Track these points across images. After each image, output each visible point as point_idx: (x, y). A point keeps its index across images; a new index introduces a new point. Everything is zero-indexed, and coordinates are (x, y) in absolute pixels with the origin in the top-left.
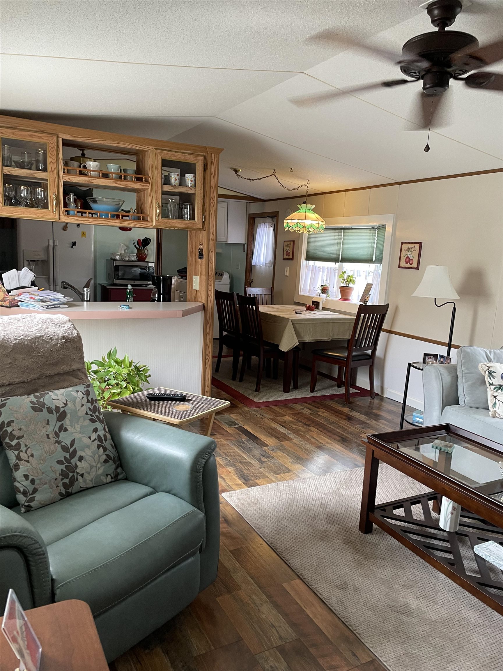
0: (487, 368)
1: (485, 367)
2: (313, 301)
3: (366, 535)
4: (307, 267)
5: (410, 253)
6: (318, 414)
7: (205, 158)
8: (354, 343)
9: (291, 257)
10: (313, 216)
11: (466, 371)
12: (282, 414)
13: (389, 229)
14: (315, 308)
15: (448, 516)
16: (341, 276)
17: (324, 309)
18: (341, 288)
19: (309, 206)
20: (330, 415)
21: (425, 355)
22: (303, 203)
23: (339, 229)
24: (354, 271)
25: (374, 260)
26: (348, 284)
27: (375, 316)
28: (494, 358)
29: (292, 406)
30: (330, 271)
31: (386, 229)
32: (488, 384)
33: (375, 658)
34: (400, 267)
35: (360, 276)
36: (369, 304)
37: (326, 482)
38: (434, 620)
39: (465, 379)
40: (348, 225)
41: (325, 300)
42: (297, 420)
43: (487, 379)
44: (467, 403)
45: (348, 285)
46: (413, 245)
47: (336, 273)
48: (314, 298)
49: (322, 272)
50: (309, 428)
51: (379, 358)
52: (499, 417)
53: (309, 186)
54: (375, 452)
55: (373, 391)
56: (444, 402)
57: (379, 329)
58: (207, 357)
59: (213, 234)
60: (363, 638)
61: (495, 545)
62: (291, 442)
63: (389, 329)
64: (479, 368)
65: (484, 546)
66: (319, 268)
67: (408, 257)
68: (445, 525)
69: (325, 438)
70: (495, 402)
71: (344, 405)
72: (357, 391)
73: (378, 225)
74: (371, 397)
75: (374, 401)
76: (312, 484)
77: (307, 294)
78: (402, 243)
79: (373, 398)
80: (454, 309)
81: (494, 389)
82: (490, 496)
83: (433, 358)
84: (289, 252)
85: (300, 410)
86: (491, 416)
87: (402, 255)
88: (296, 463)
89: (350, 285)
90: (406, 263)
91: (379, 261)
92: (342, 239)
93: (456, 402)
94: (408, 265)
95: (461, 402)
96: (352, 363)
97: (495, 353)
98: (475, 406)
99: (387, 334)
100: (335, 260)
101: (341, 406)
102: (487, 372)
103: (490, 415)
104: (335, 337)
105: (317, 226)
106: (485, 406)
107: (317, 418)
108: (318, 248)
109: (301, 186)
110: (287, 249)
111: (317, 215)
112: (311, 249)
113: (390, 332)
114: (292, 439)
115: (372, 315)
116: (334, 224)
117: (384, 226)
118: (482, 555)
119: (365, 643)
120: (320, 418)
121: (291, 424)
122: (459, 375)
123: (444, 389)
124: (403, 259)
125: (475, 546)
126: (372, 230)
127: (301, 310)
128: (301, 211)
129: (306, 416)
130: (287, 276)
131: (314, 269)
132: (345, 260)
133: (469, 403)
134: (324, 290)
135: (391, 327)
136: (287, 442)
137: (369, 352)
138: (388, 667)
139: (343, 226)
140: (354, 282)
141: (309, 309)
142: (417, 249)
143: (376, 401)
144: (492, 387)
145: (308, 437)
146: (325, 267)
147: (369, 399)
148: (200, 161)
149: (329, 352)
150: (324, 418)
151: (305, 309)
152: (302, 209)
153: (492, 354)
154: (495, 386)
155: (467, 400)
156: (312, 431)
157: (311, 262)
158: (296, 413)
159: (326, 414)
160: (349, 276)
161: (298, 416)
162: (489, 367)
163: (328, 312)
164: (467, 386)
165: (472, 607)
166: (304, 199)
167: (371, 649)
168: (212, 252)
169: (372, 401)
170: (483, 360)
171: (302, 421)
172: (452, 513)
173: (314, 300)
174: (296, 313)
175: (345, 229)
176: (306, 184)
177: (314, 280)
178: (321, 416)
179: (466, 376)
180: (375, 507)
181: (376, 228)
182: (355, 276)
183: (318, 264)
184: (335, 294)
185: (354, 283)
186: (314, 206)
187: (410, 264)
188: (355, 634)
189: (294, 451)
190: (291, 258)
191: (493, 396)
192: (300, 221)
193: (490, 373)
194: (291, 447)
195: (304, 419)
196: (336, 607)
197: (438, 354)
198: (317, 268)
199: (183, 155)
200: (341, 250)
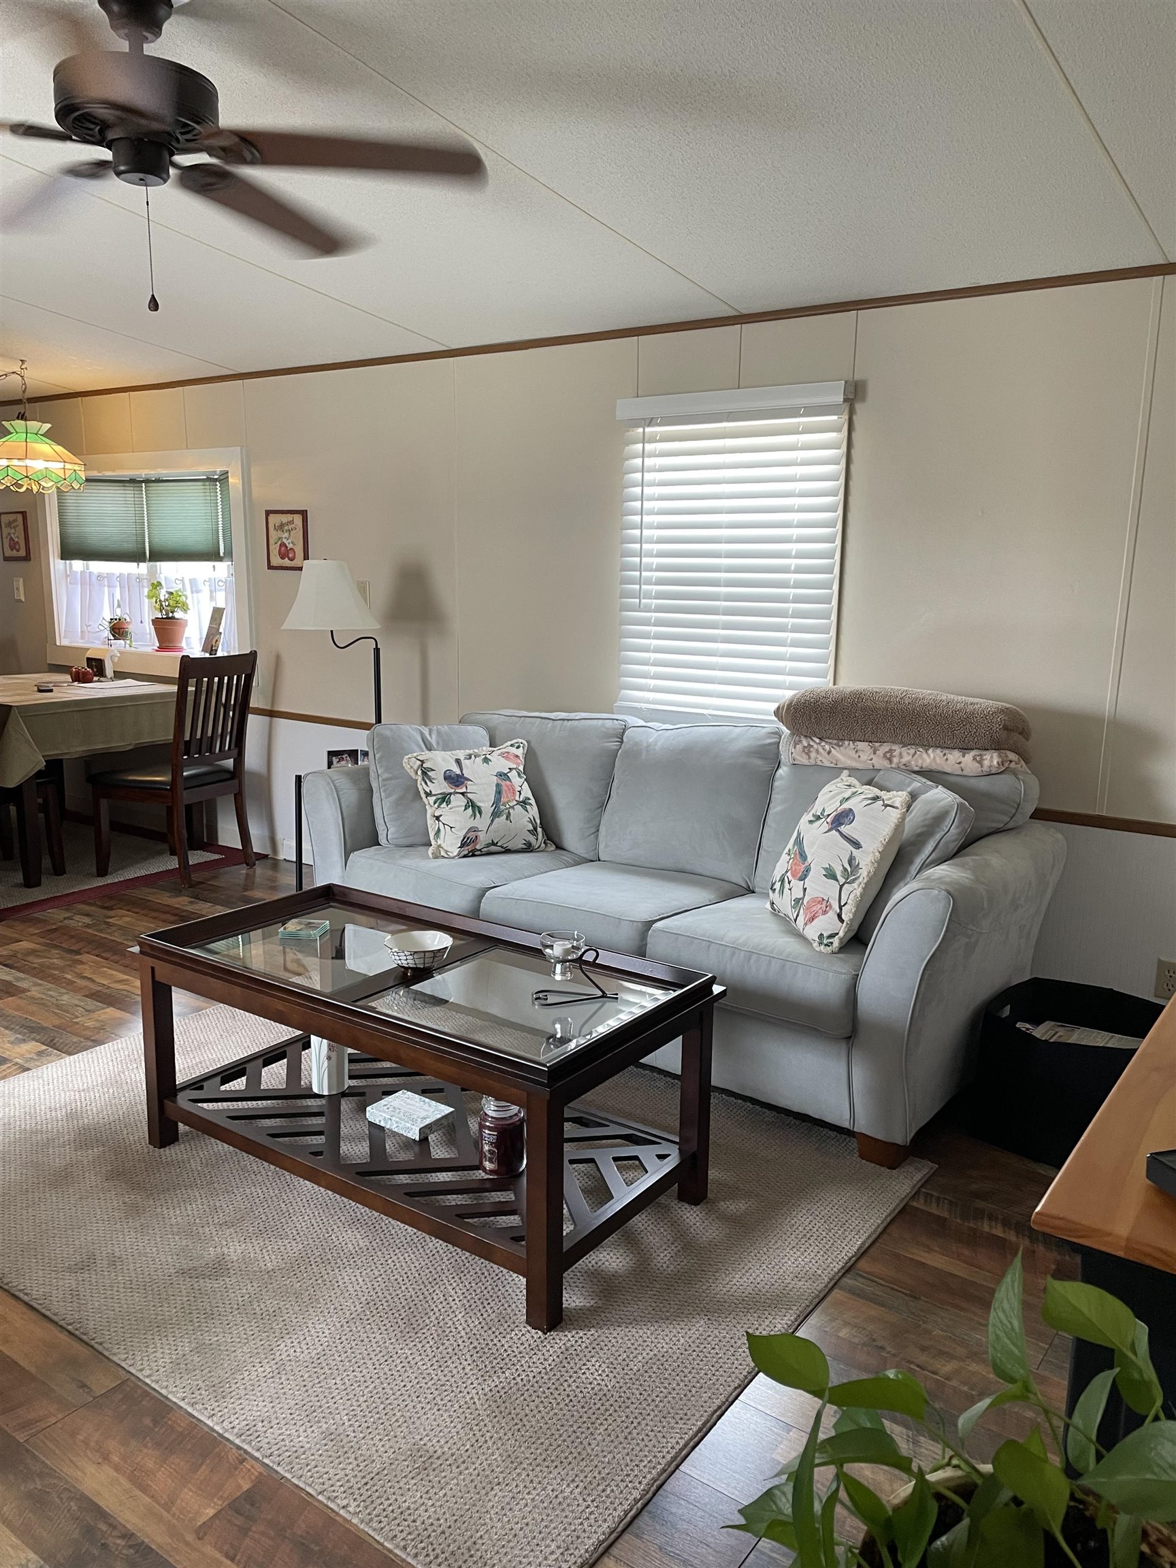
0: (419, 763)
1: (415, 763)
2: (88, 659)
3: (162, 1149)
4: (67, 576)
5: (286, 535)
6: (108, 923)
8: (182, 747)
9: (22, 553)
10: (46, 447)
11: (386, 775)
12: (11, 938)
13: (234, 481)
14: (96, 675)
15: (323, 1063)
16: (151, 594)
17: (119, 675)
18: (156, 622)
19: (33, 425)
20: (139, 920)
21: (331, 754)
22: (18, 418)
23: (133, 481)
24: (182, 580)
25: (222, 554)
26: (172, 612)
27: (235, 682)
28: (438, 743)
29: (42, 915)
30: (126, 582)
31: (230, 480)
32: (423, 796)
33: (128, 1376)
34: (270, 567)
35: (198, 592)
36: (220, 654)
37: (92, 1066)
38: (270, 1269)
39: (385, 791)
40: (152, 473)
41: (119, 655)
42: (47, 945)
43: (421, 786)
44: (392, 839)
45: (171, 615)
46: (289, 517)
47: (143, 587)
48: (89, 651)
49: (109, 587)
50: (78, 957)
51: (253, 774)
52: (446, 856)
53: (26, 373)
54: (156, 971)
55: (250, 851)
56: (349, 842)
57: (243, 708)
60: (107, 1349)
61: (406, 1096)
62: (21, 998)
63: (269, 708)
64: (404, 765)
65: (385, 1103)
66: (100, 577)
67: (283, 545)
68: (320, 1085)
69: (114, 972)
70: (439, 828)
71: (177, 892)
72: (217, 857)
73: (218, 473)
74: (247, 865)
75: (255, 872)
76: (55, 1076)
77: (77, 642)
78: (268, 513)
79: (251, 865)
80: (377, 651)
81: (435, 803)
82: (358, 1003)
83: (348, 758)
84: (16, 540)
85: (61, 922)
86: (431, 856)
87: (271, 541)
88: (24, 1040)
89: (176, 615)
90: (282, 558)
91: (229, 554)
92: (145, 506)
93: (375, 841)
94: (286, 562)
95: (382, 840)
96: (185, 793)
97: (439, 732)
98: (408, 843)
99: (267, 719)
100: (136, 556)
101: (168, 894)
102: (420, 772)
103: (428, 856)
104: (146, 739)
105: (61, 474)
106: (424, 840)
107: (102, 933)
108: (87, 530)
109: (6, 375)
110: (9, 534)
111: (59, 448)
112: (72, 530)
113: (272, 714)
114: (24, 991)
115: (226, 678)
116: (114, 471)
117: (225, 475)
118: (380, 1121)
119: (111, 1357)
120: (109, 931)
121: (31, 958)
122: (374, 785)
123: (345, 814)
124: (275, 550)
125: (368, 1109)
126: (207, 483)
127: (55, 682)
128: (13, 437)
129: (73, 933)
130: (21, 601)
131: (86, 577)
132: (159, 555)
133: (394, 839)
134: (118, 630)
135: (273, 704)
136: (10, 999)
137: (230, 763)
138: (153, 1385)
139: (143, 473)
140: (185, 608)
141: (80, 677)
142: (297, 525)
143: (260, 870)
144: (432, 799)
145: (69, 977)
146: (113, 574)
147: (243, 870)
149: (130, 775)
150: (121, 928)
151: (68, 678)
152: (17, 433)
153: (434, 736)
154: (434, 798)
155: (392, 834)
156: (82, 963)
157: (78, 565)
158: (49, 930)
159: (127, 919)
160: (171, 593)
161: (52, 936)
162: (422, 762)
163: (130, 682)
164: (388, 804)
165: (355, 1222)
166: (19, 408)
167: (123, 1365)
169: (251, 872)
170: (416, 748)
171: (63, 945)
172: (329, 1058)
173: (90, 654)
174: (40, 691)
175: (147, 481)
176: (17, 369)
177: (89, 607)
178: (114, 925)
179: (385, 785)
180: (178, 1087)
181: (216, 480)
182: (188, 593)
183: (97, 567)
184: (144, 639)
185: (185, 611)
186: (49, 426)
187: (289, 559)
188: (92, 1347)
189: (25, 1016)
190: (24, 554)
191: (434, 816)
192: (15, 462)
193: (424, 773)
194: (18, 1008)
195: (67, 940)
196: (58, 1307)
197: (357, 750)
198: (94, 579)
200: (146, 533)
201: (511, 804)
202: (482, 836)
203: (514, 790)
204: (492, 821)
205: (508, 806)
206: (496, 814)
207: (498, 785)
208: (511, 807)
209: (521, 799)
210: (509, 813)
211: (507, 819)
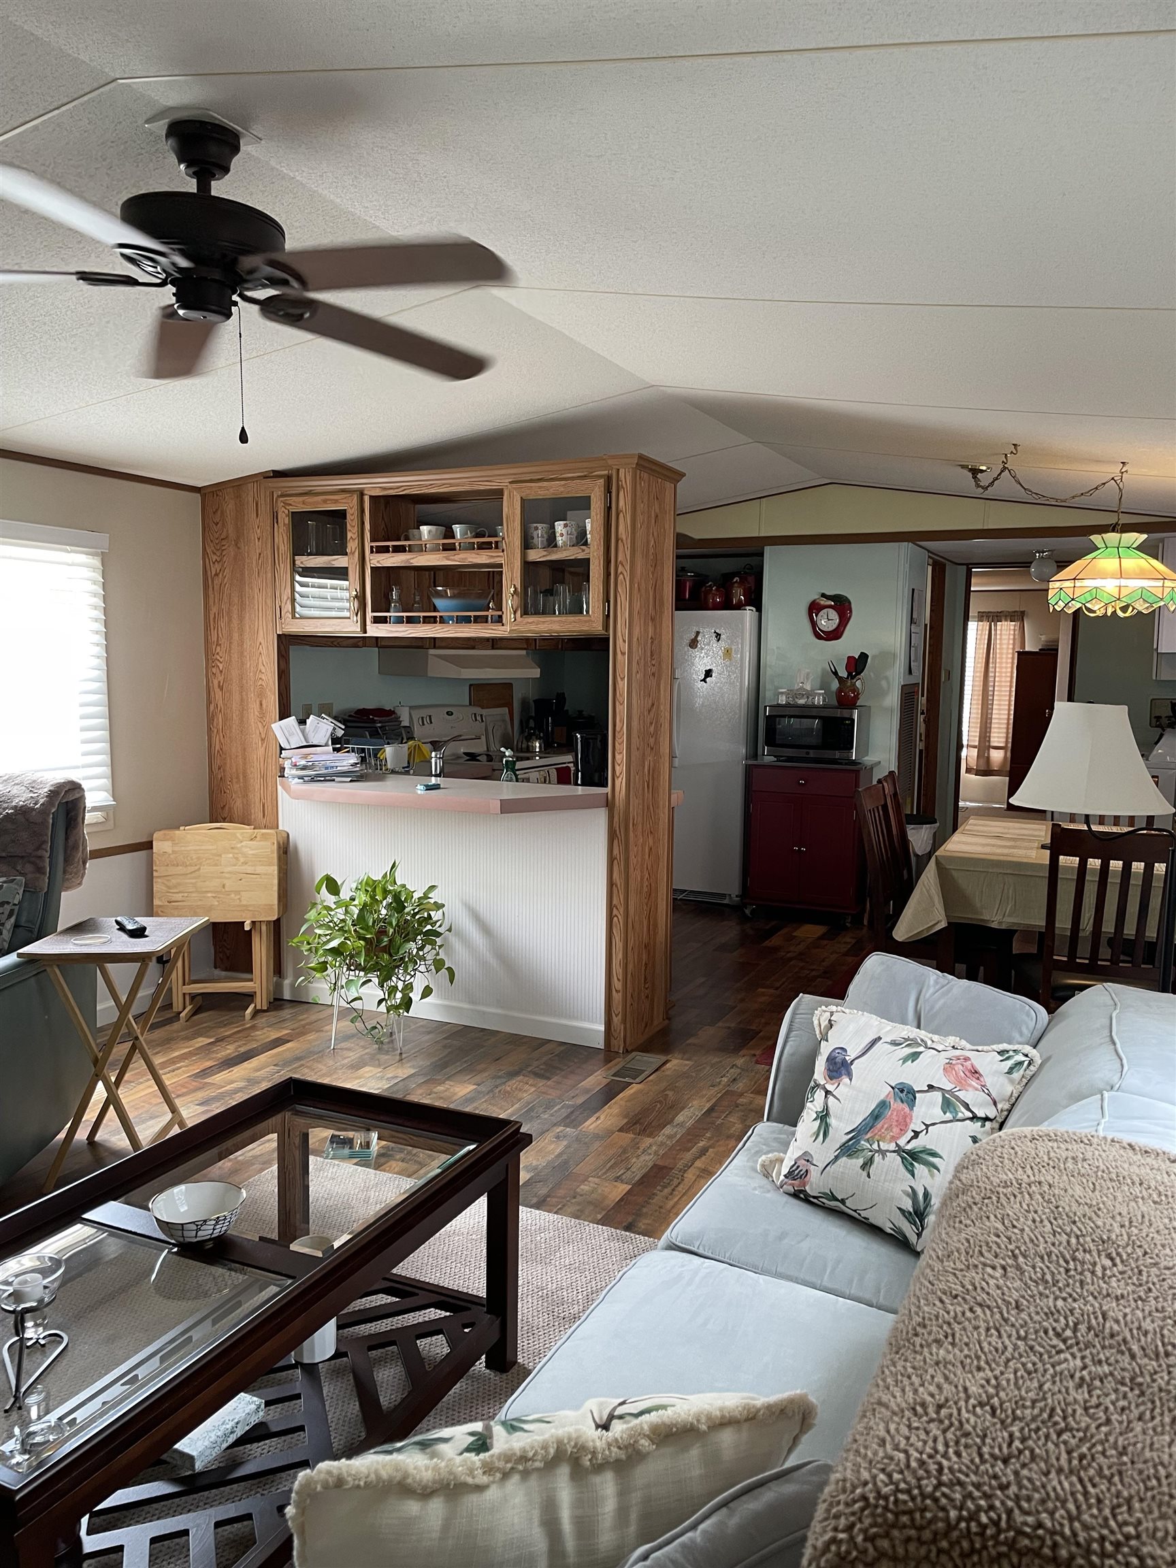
7: (609, 479)
19: (1129, 537)
58: (615, 912)
59: (624, 641)
109: (1103, 484)
128: (1102, 552)
148: (597, 489)
152: (1106, 548)
168: (623, 679)
176: (1116, 475)
199: (563, 483)
201: (884, 1146)
202: (814, 1173)
203: (906, 1125)
204: (837, 1158)
205: (875, 1146)
206: (848, 1149)
207: (883, 1105)
208: (880, 1151)
209: (909, 1147)
210: (871, 1160)
211: (863, 1167)
